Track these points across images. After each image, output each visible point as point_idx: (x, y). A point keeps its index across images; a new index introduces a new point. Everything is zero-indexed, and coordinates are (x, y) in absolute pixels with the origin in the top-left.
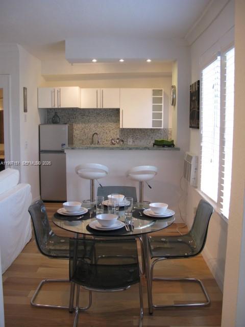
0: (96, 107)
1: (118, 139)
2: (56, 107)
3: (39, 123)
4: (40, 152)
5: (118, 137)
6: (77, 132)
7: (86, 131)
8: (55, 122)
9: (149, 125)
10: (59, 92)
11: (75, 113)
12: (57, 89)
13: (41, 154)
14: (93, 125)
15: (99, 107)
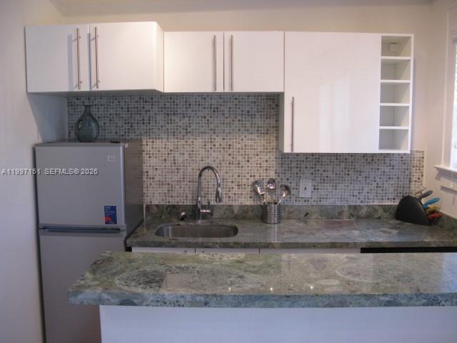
0: (209, 89)
1: (272, 181)
2: (85, 88)
3: (34, 137)
4: (41, 229)
5: (272, 175)
6: (153, 161)
7: (180, 159)
8: (82, 136)
9: (370, 145)
10: (93, 39)
11: (148, 107)
12: (86, 29)
13: (41, 237)
14: (199, 142)
15: (220, 90)
